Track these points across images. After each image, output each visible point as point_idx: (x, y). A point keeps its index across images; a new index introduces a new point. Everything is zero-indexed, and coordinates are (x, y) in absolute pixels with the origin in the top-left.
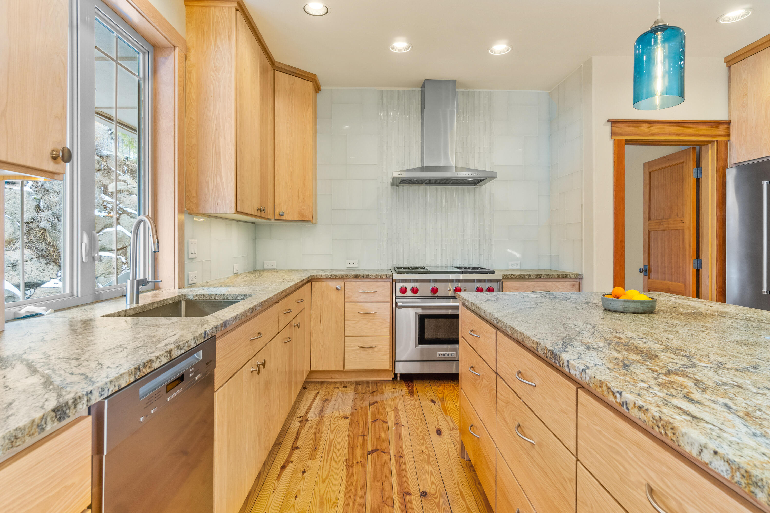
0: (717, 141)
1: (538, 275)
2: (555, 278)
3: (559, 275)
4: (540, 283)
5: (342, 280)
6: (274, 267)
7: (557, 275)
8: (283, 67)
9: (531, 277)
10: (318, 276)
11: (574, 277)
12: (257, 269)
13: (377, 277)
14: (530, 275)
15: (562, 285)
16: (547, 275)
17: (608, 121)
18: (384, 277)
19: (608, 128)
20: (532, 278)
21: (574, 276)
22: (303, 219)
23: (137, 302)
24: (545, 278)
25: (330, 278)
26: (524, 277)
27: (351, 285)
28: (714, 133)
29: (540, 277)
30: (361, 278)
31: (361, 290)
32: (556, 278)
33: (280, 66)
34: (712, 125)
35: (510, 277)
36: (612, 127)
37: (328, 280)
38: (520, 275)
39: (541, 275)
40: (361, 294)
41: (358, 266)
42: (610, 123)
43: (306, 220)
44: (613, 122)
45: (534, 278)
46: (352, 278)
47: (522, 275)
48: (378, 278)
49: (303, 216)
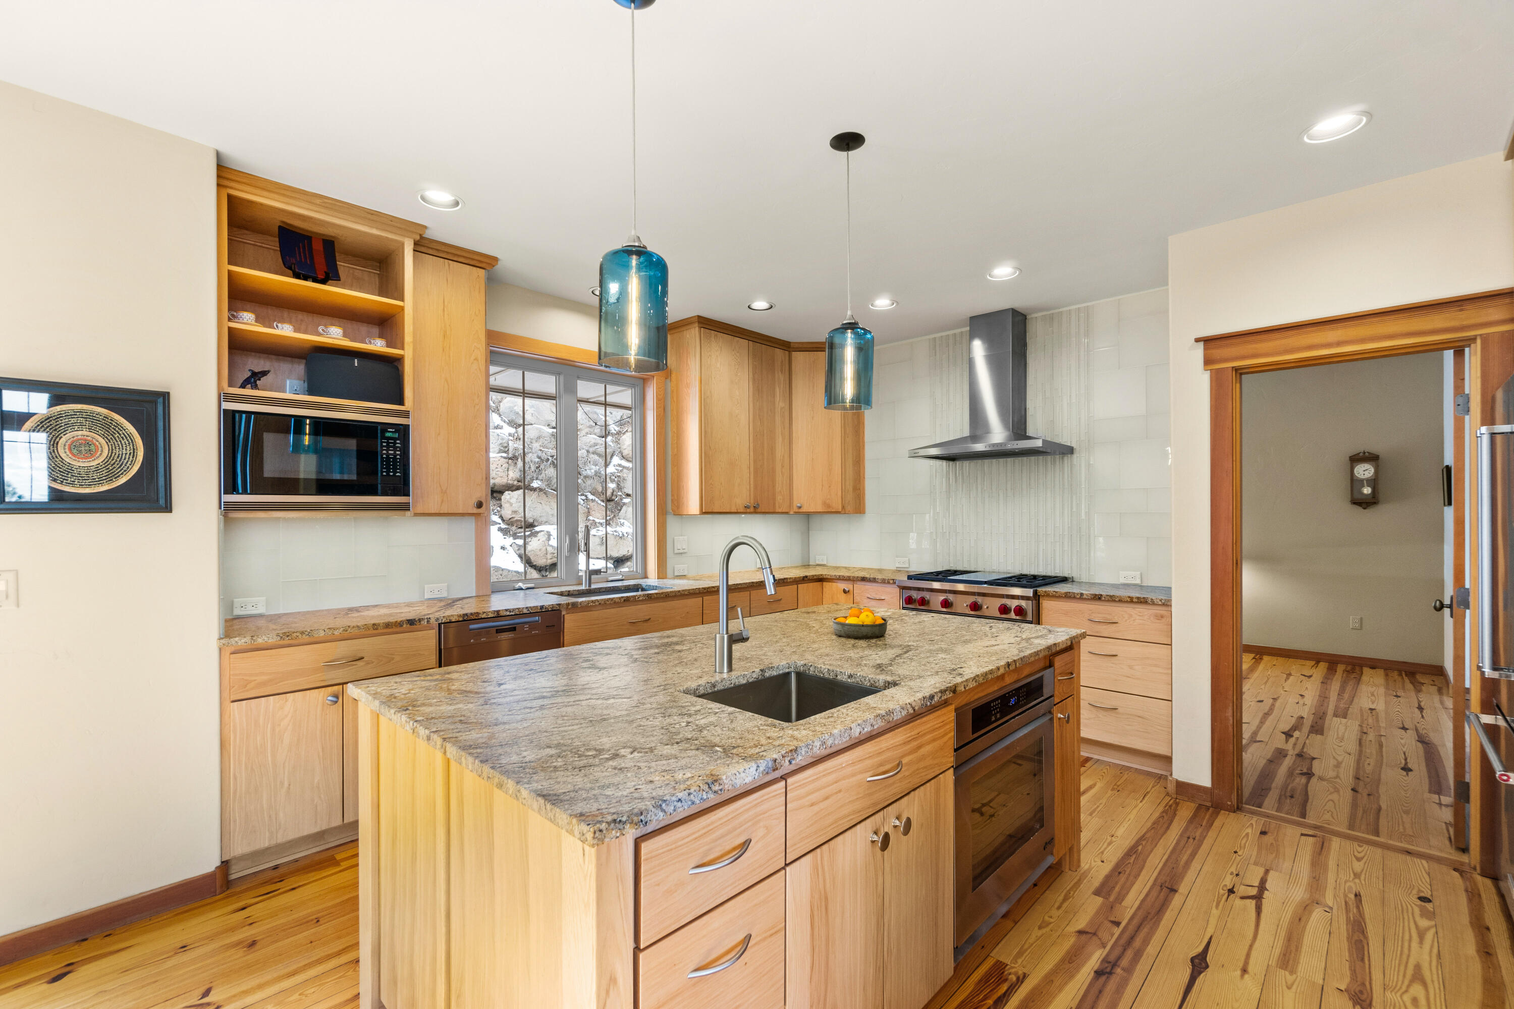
0: (1481, 335)
1: (1096, 595)
2: (1125, 602)
3: (1133, 598)
4: (1101, 607)
5: (852, 583)
6: (825, 563)
7: (1129, 597)
8: (801, 346)
9: (1085, 596)
10: (827, 577)
11: (1160, 603)
12: (810, 564)
13: (884, 581)
14: (1082, 594)
15: (1139, 614)
16: (1111, 596)
17: (1197, 340)
18: (891, 582)
19: (1199, 352)
20: (1085, 599)
21: (1161, 600)
22: (829, 510)
23: (590, 586)
24: (1108, 601)
25: (838, 579)
26: (1073, 596)
27: (859, 587)
28: (1465, 323)
29: (1100, 599)
30: (867, 581)
31: (869, 596)
32: (1127, 602)
33: (797, 346)
34: (1459, 306)
35: (1051, 594)
36: (1205, 349)
37: (839, 581)
38: (1066, 593)
39: (1101, 595)
40: (869, 600)
41: (908, 566)
42: (1201, 344)
43: (833, 511)
44: (1208, 341)
45: (1088, 599)
46: (859, 580)
47: (1069, 593)
48: (884, 583)
49: (829, 506)
